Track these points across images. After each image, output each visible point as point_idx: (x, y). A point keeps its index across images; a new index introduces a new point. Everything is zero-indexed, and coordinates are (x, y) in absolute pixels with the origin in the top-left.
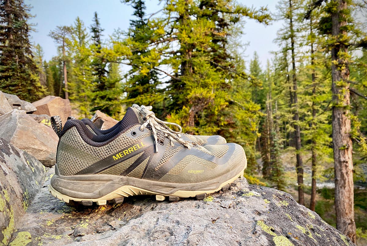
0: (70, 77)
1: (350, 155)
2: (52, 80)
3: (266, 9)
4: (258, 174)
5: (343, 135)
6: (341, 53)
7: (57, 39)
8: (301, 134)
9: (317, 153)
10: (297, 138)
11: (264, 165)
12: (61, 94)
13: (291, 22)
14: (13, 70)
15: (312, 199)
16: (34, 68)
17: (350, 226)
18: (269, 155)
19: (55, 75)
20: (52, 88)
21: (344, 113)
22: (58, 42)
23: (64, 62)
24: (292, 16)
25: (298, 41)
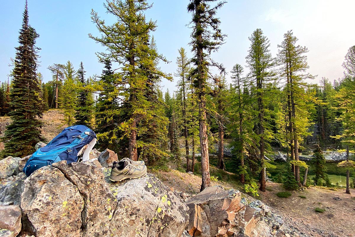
0: (60, 94)
1: (207, 142)
2: (47, 95)
3: (171, 74)
4: (168, 150)
5: (204, 132)
6: (202, 97)
7: (53, 71)
8: (188, 130)
9: (195, 139)
10: (185, 132)
11: (171, 145)
12: (53, 103)
13: (183, 78)
14: (25, 91)
15: (193, 162)
16: (38, 89)
17: (208, 175)
18: (173, 140)
19: (49, 92)
20: (47, 100)
21: (204, 123)
22: (54, 73)
23: (56, 85)
24: (184, 75)
25: (186, 87)
